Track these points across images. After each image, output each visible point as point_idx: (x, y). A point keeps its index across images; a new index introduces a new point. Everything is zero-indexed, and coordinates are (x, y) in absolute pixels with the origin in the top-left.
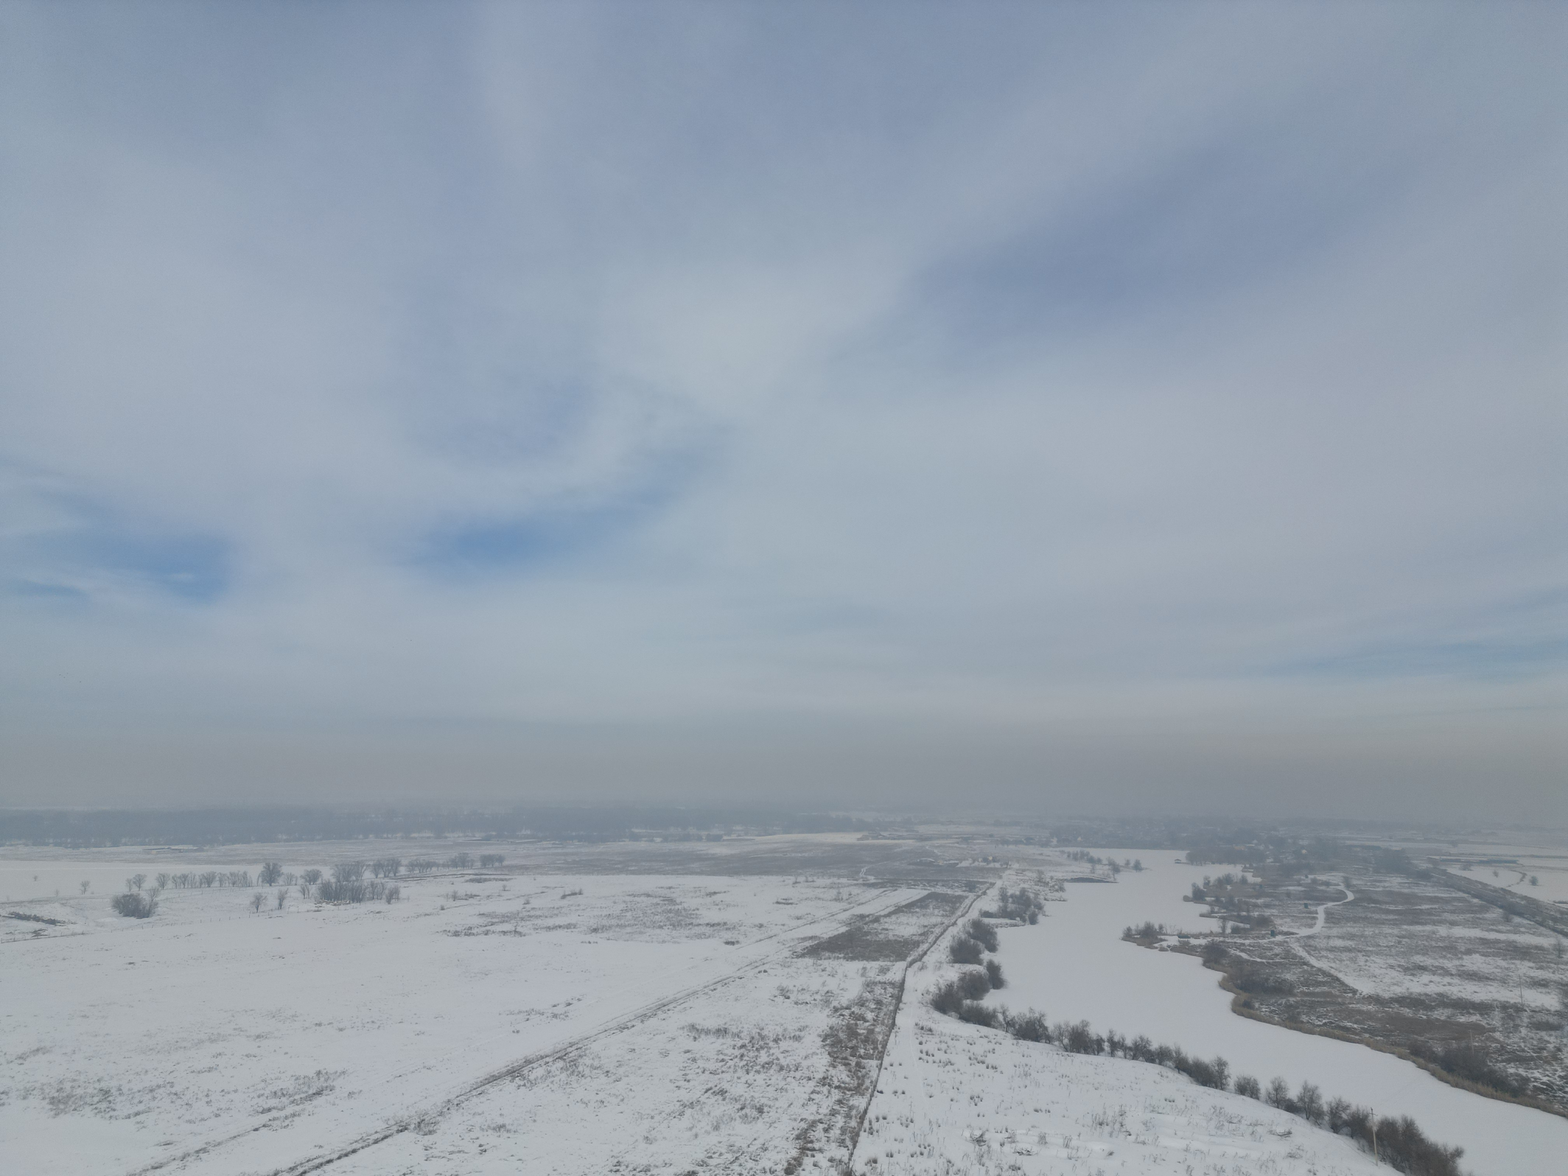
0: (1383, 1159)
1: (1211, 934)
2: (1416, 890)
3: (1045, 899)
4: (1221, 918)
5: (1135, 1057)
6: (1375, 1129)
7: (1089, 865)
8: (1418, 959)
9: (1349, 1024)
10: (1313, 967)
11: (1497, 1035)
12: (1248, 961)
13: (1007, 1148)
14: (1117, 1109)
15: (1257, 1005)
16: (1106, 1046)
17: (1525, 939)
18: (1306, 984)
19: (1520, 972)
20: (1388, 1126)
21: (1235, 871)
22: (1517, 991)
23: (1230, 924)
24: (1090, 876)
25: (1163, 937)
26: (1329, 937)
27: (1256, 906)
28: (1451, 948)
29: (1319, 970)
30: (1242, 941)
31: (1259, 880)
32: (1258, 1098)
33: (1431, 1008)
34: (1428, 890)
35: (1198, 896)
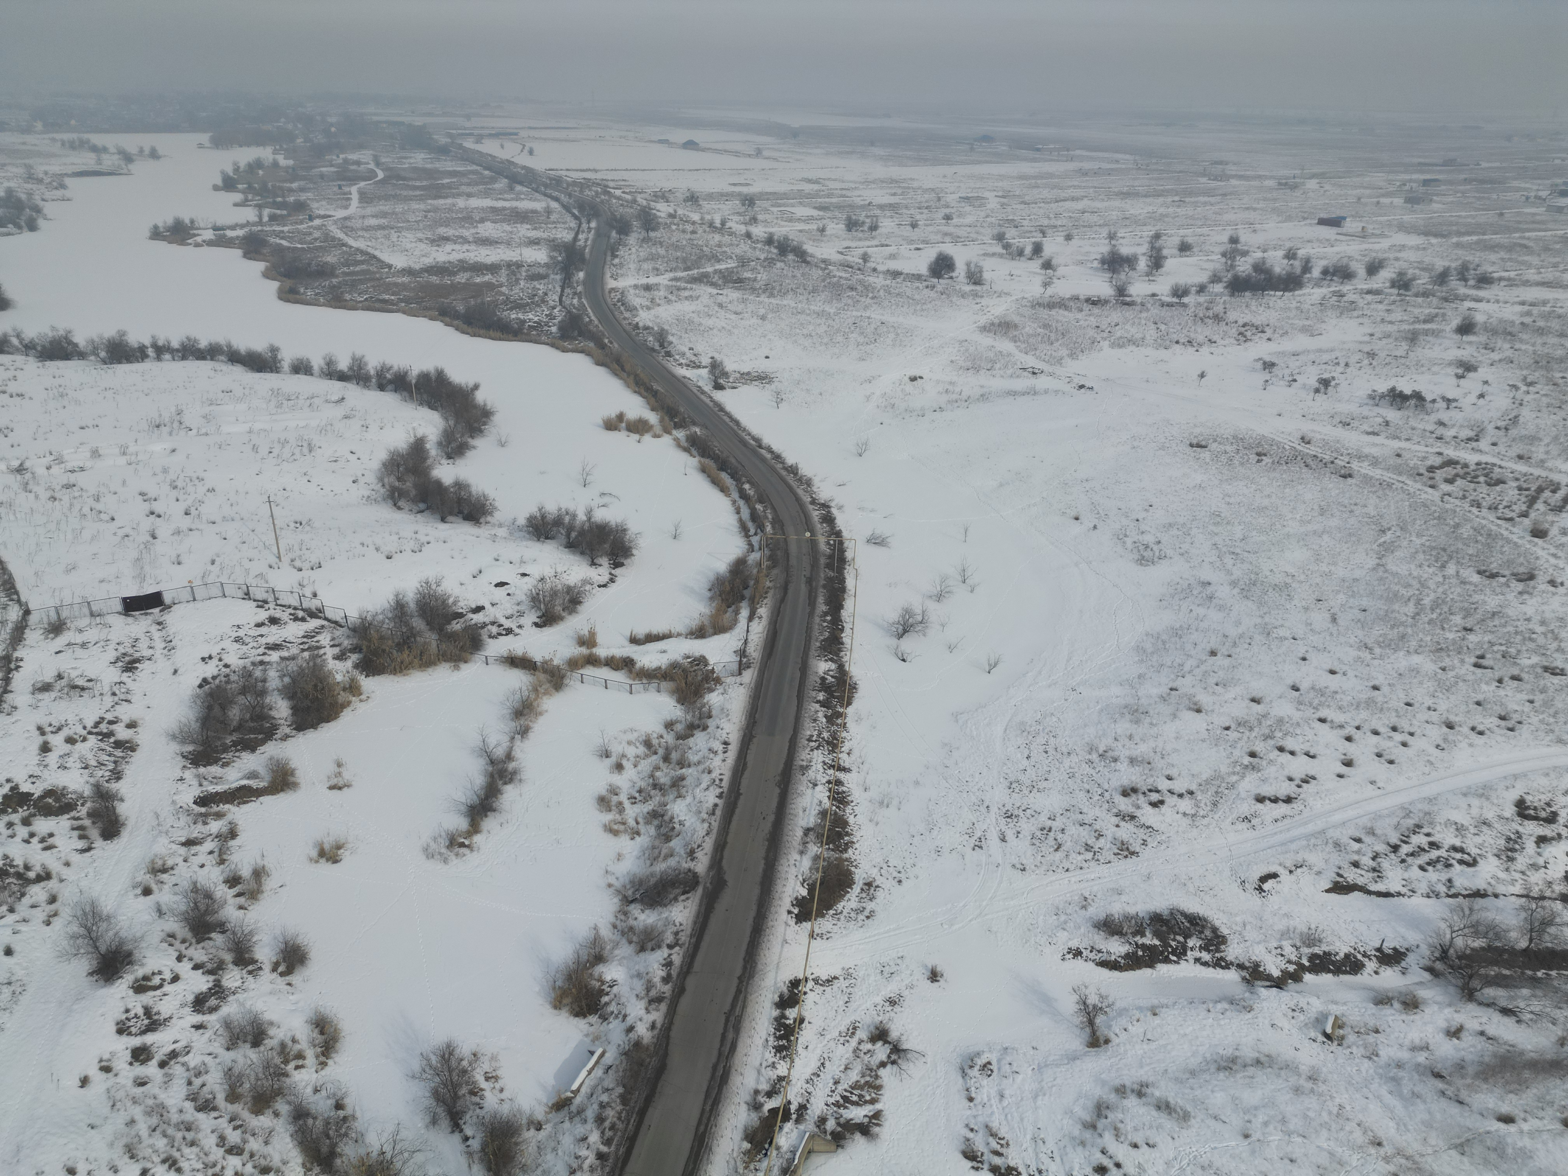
0: (421, 404)
1: (248, 224)
2: (437, 165)
3: (43, 200)
4: (256, 206)
5: (184, 358)
6: (414, 381)
7: (93, 155)
8: (442, 231)
9: (387, 297)
10: (351, 247)
11: (504, 289)
12: (289, 248)
13: (55, 470)
14: (173, 409)
15: (302, 290)
16: (151, 352)
17: (525, 205)
18: (347, 264)
19: (521, 234)
20: (424, 377)
21: (266, 154)
22: (518, 251)
23: (266, 212)
24: (97, 168)
25: (196, 232)
26: (364, 217)
27: (291, 190)
28: (468, 218)
29: (357, 249)
30: (281, 229)
31: (291, 162)
32: (312, 375)
33: (455, 274)
34: (448, 165)
35: (229, 184)
